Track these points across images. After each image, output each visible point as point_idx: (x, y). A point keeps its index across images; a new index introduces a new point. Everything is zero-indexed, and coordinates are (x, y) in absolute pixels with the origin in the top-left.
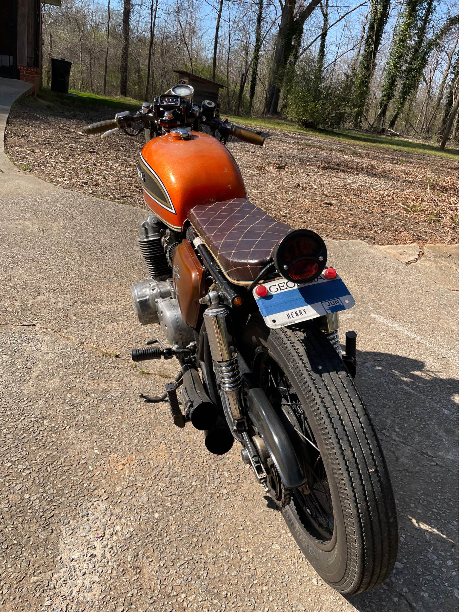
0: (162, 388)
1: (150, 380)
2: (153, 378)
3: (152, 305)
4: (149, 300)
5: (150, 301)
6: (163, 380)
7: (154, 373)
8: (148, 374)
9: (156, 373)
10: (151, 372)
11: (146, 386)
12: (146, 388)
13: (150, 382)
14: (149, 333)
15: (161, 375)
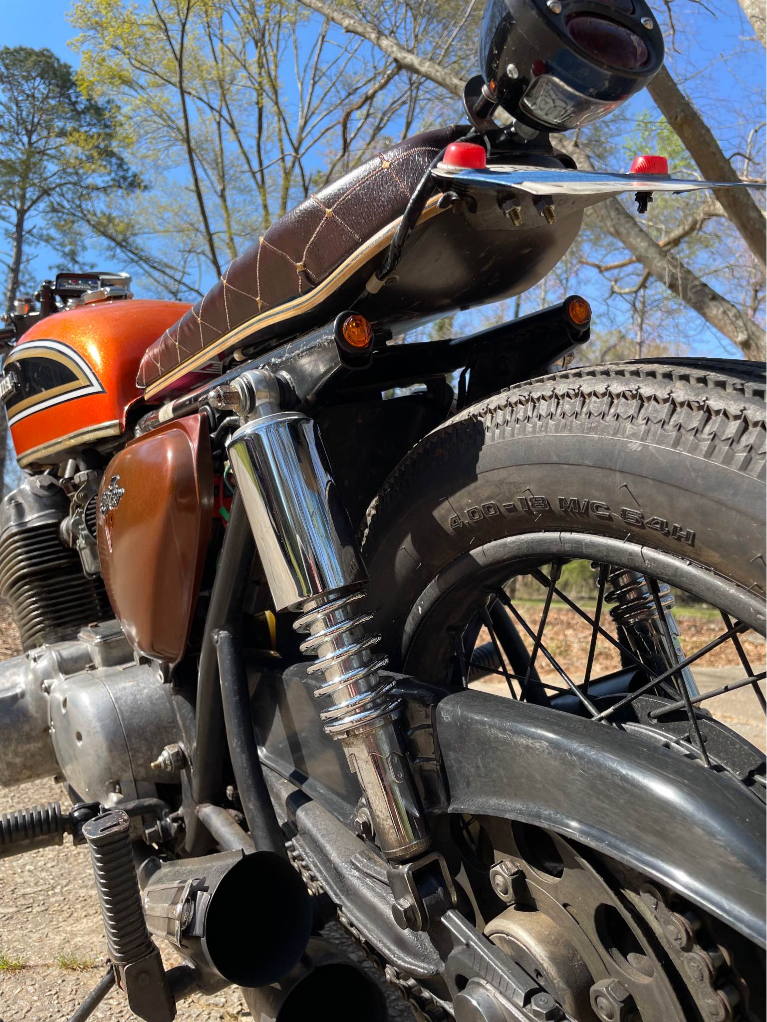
0: (68, 998)
1: (29, 982)
2: (38, 978)
3: (32, 709)
4: (23, 695)
5: (28, 698)
6: (72, 977)
7: (41, 962)
8: (23, 967)
9: (51, 961)
10: (31, 963)
11: (15, 1003)
12: (16, 1007)
13: (31, 989)
14: (26, 873)
15: (65, 966)
